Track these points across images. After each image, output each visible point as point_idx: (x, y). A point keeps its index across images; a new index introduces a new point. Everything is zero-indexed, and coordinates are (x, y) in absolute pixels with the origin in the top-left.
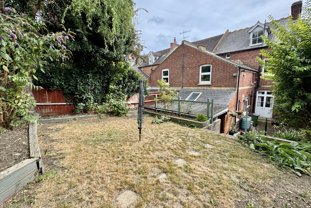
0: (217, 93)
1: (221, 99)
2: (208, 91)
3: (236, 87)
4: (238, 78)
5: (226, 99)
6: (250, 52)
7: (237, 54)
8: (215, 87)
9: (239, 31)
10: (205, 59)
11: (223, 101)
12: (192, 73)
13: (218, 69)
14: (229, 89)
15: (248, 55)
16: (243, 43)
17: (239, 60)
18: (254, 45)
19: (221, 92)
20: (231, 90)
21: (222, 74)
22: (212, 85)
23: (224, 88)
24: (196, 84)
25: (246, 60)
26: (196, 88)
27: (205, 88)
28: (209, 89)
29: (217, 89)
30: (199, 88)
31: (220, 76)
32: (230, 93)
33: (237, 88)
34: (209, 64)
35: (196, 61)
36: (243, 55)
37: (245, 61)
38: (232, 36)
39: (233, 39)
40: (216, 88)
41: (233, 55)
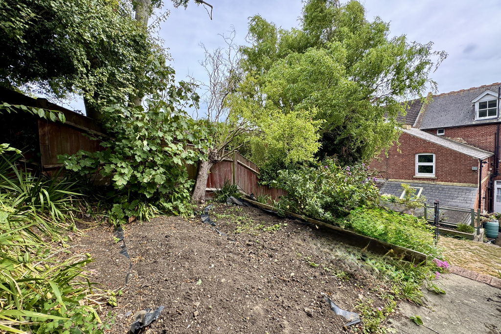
0: (447, 190)
1: (458, 198)
2: (432, 186)
3: (477, 183)
4: (479, 172)
5: (465, 199)
6: (478, 128)
7: (457, 131)
8: (442, 181)
9: (449, 94)
10: (424, 147)
11: (462, 201)
12: (403, 163)
13: (447, 160)
14: (466, 186)
15: (474, 132)
16: (462, 115)
17: (459, 138)
18: (482, 118)
19: (453, 188)
20: (469, 186)
21: (453, 167)
22: (437, 179)
23: (458, 183)
24: (411, 176)
25: (471, 138)
26: (411, 181)
27: (425, 182)
28: (433, 183)
29: (446, 184)
30: (416, 181)
31: (451, 169)
32: (470, 190)
33: (479, 184)
34: (432, 153)
35: (409, 148)
36: (467, 132)
37: (470, 140)
38: (439, 102)
39: (443, 107)
40: (444, 183)
41: (449, 131)
